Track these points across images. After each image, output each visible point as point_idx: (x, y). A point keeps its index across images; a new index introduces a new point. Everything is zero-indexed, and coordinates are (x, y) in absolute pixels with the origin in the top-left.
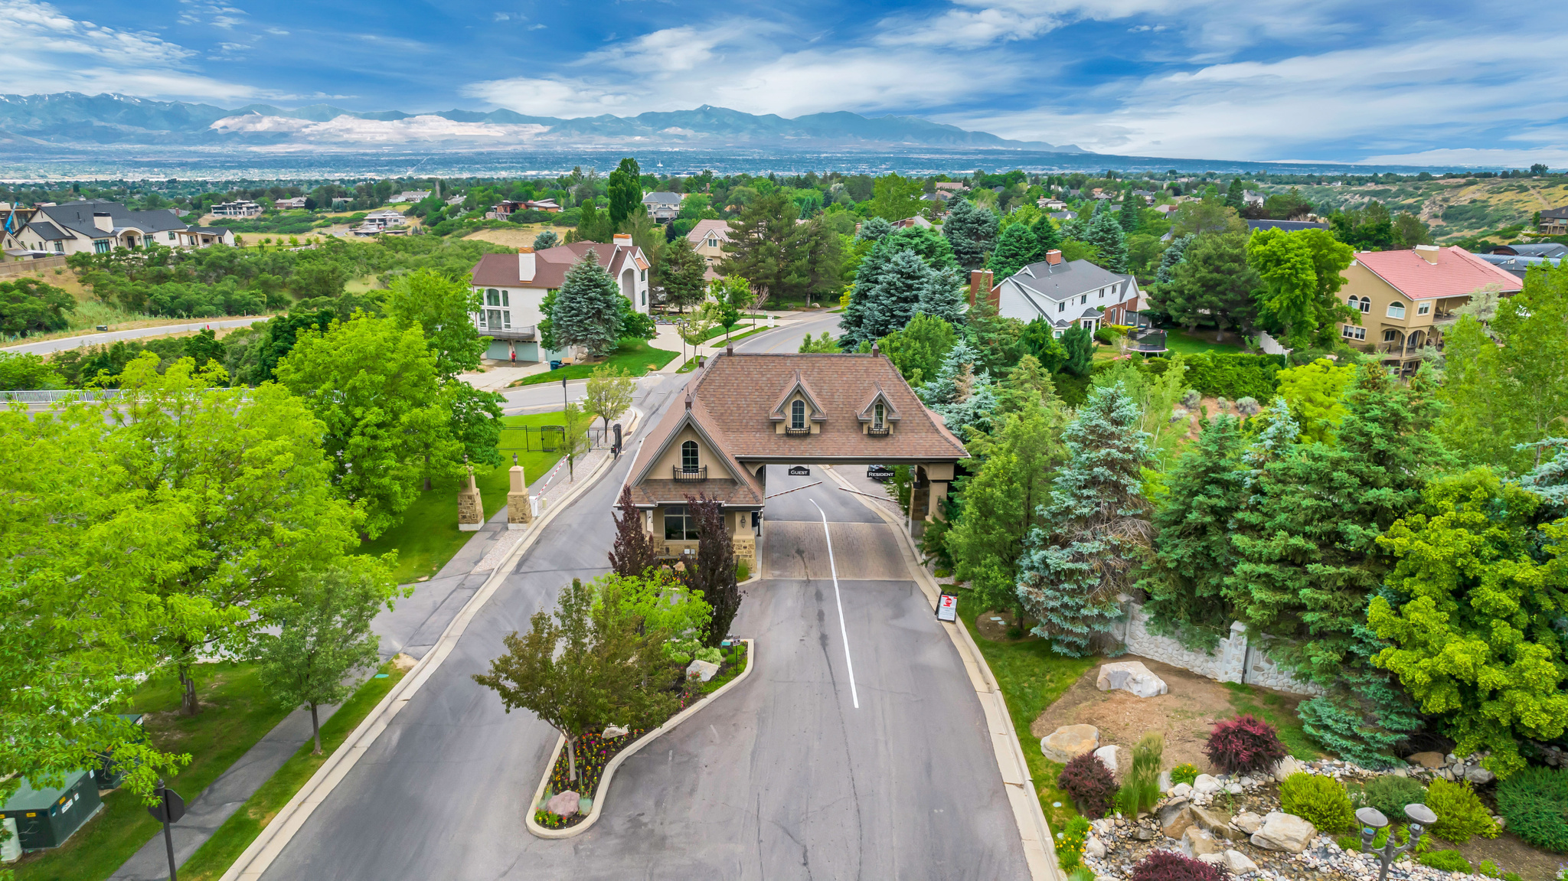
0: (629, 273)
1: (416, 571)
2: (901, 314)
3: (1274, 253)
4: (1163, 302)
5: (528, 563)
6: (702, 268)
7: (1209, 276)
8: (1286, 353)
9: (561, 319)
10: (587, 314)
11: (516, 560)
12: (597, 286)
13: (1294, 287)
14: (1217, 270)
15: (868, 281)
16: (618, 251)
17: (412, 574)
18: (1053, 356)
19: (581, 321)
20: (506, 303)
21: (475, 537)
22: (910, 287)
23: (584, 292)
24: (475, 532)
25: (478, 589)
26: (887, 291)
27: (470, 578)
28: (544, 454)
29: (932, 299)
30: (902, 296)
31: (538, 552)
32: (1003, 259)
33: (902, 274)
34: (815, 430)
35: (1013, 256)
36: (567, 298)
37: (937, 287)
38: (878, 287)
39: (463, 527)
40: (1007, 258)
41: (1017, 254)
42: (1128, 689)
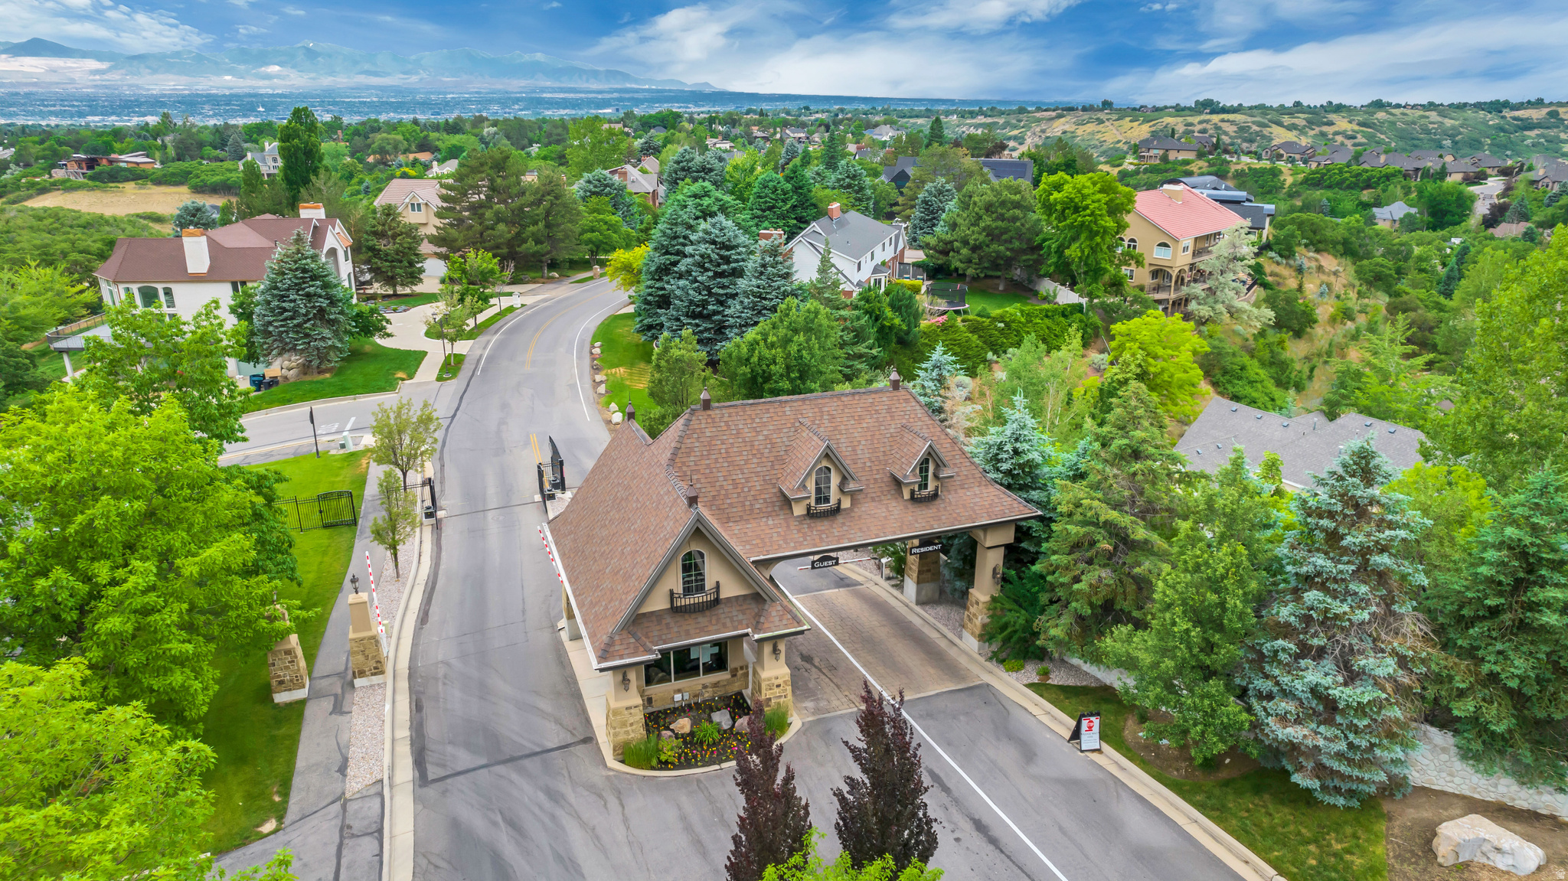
0: (333, 252)
1: (247, 811)
2: (721, 291)
3: (1072, 200)
4: (945, 253)
5: (430, 757)
6: (418, 240)
7: (994, 225)
8: (1084, 301)
9: (270, 323)
10: (305, 315)
11: (405, 751)
12: (314, 278)
13: (1092, 235)
14: (1001, 217)
15: (667, 253)
16: (315, 227)
17: (244, 822)
18: (891, 328)
19: (299, 325)
20: (171, 303)
21: (310, 711)
22: (727, 260)
23: (297, 287)
24: (302, 703)
25: (380, 831)
26: (701, 265)
27: (352, 807)
28: (327, 532)
29: (762, 273)
30: (719, 270)
31: (432, 729)
32: (759, 213)
33: (714, 242)
34: (846, 504)
35: (770, 209)
36: (274, 296)
37: (768, 259)
38: (689, 260)
39: (281, 698)
40: (764, 211)
41: (774, 207)
42: (1484, 860)
